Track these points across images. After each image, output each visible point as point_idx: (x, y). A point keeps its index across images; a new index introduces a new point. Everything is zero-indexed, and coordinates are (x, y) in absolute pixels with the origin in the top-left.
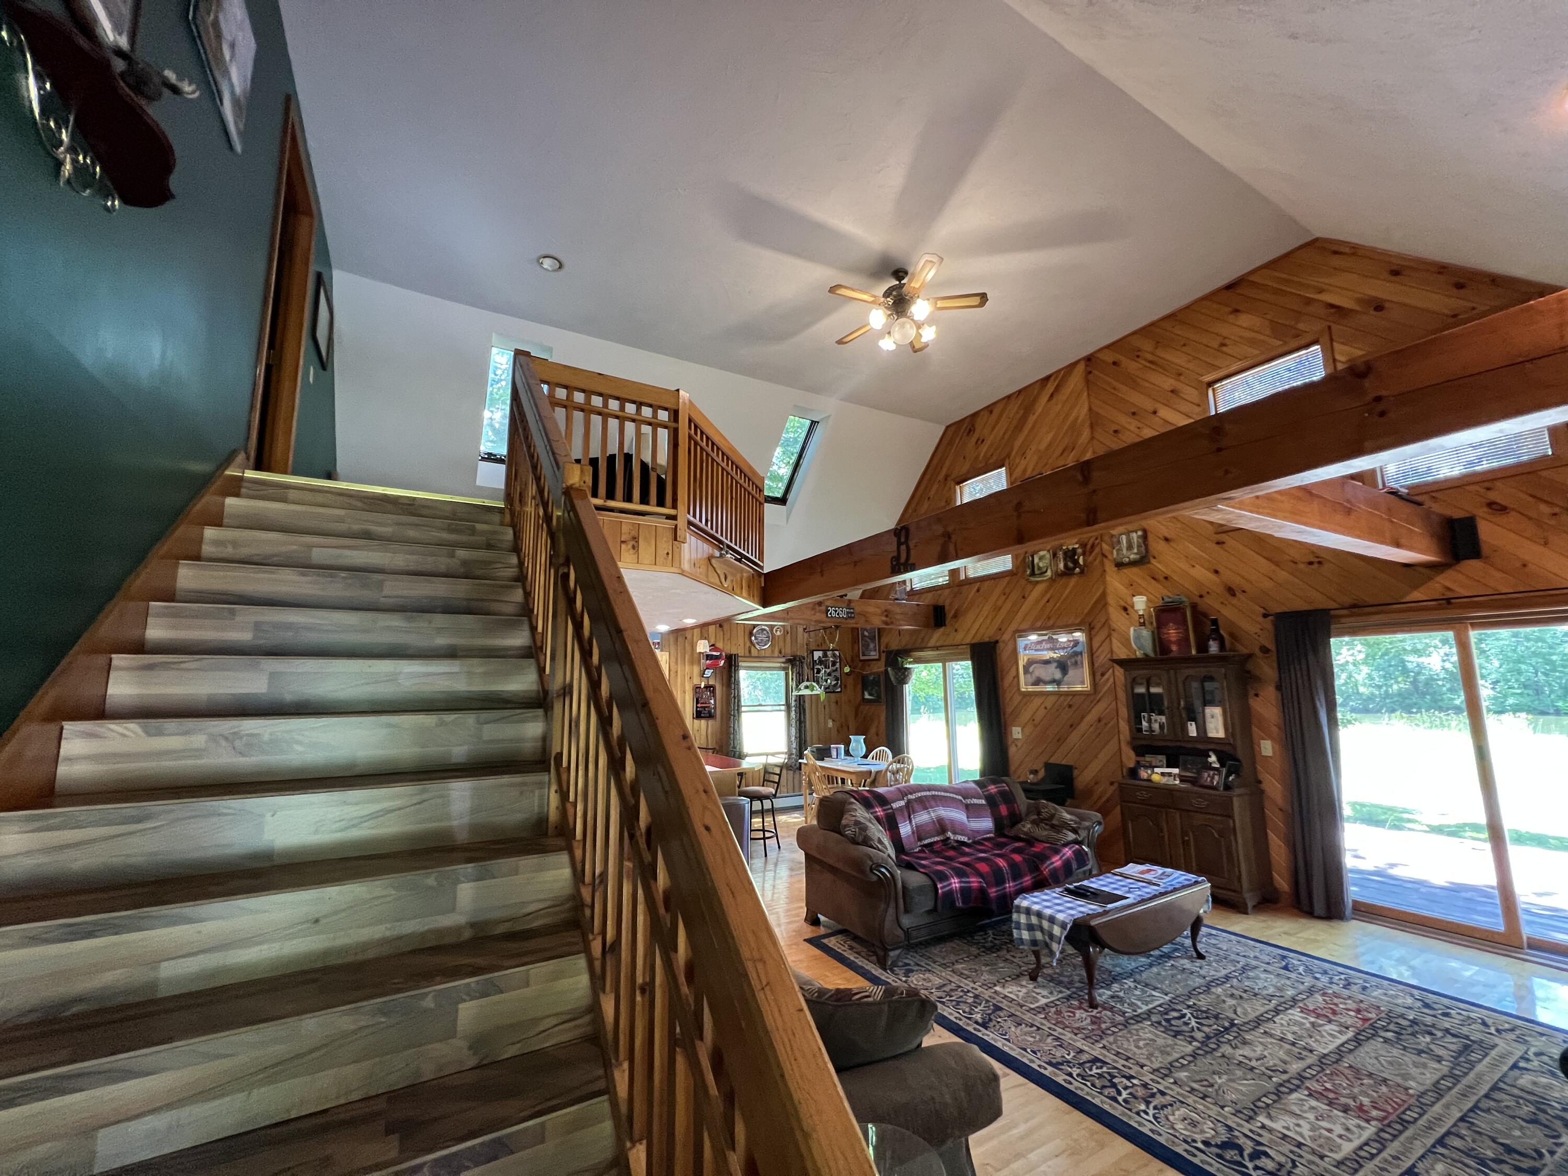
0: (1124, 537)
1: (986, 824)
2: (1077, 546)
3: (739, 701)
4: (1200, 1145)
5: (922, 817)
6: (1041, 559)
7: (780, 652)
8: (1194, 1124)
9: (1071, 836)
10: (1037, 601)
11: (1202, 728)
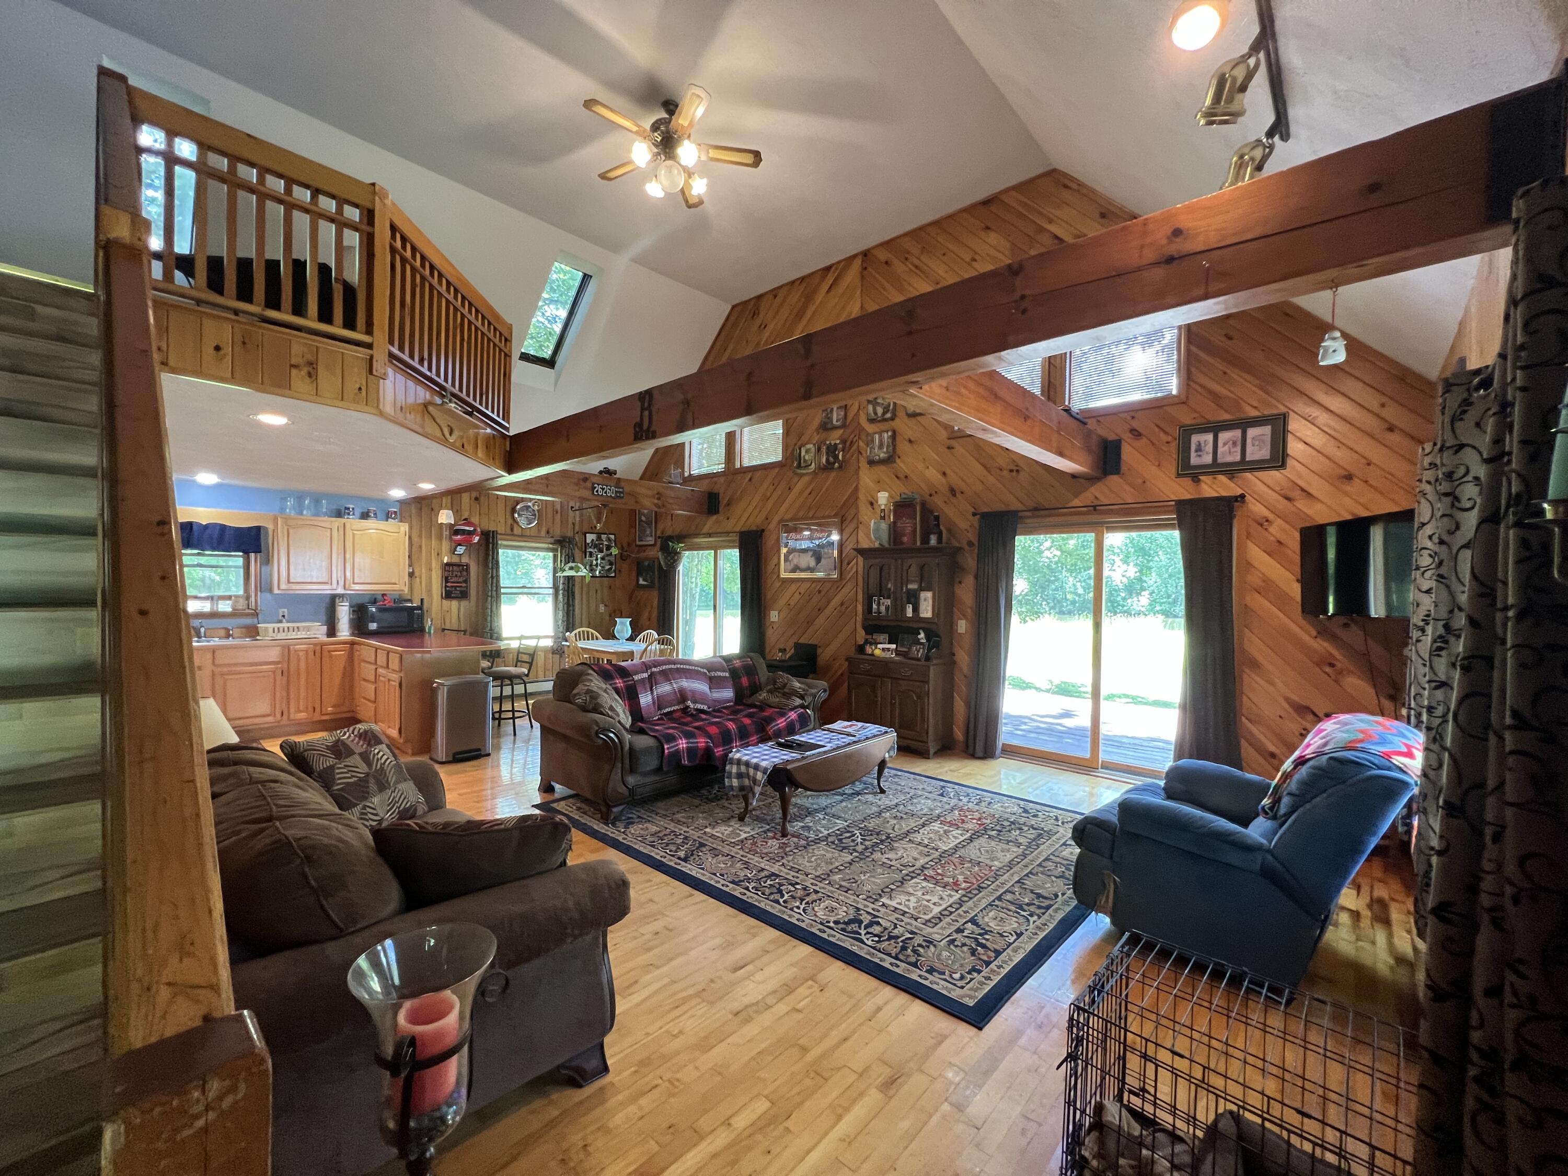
0: (877, 436)
1: (728, 694)
2: (838, 442)
3: (498, 581)
4: (832, 924)
5: (664, 688)
6: (807, 451)
7: (548, 532)
8: (832, 910)
9: (798, 701)
10: (801, 493)
11: (916, 610)
